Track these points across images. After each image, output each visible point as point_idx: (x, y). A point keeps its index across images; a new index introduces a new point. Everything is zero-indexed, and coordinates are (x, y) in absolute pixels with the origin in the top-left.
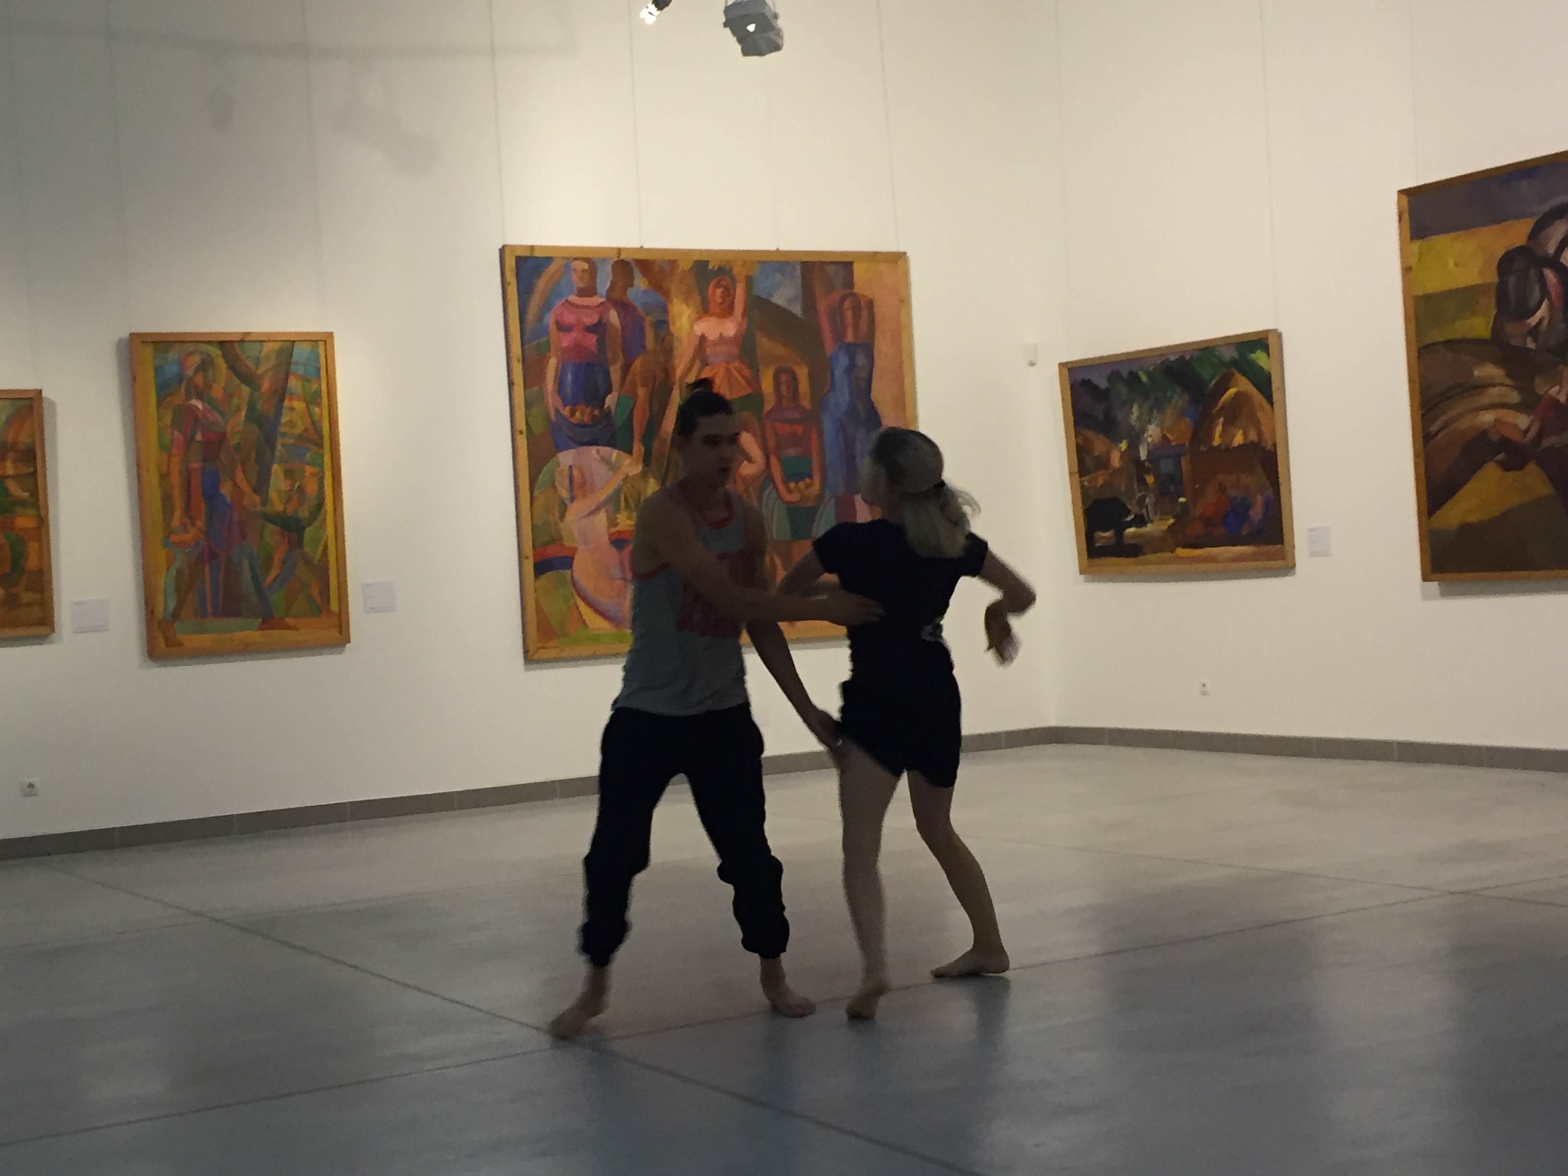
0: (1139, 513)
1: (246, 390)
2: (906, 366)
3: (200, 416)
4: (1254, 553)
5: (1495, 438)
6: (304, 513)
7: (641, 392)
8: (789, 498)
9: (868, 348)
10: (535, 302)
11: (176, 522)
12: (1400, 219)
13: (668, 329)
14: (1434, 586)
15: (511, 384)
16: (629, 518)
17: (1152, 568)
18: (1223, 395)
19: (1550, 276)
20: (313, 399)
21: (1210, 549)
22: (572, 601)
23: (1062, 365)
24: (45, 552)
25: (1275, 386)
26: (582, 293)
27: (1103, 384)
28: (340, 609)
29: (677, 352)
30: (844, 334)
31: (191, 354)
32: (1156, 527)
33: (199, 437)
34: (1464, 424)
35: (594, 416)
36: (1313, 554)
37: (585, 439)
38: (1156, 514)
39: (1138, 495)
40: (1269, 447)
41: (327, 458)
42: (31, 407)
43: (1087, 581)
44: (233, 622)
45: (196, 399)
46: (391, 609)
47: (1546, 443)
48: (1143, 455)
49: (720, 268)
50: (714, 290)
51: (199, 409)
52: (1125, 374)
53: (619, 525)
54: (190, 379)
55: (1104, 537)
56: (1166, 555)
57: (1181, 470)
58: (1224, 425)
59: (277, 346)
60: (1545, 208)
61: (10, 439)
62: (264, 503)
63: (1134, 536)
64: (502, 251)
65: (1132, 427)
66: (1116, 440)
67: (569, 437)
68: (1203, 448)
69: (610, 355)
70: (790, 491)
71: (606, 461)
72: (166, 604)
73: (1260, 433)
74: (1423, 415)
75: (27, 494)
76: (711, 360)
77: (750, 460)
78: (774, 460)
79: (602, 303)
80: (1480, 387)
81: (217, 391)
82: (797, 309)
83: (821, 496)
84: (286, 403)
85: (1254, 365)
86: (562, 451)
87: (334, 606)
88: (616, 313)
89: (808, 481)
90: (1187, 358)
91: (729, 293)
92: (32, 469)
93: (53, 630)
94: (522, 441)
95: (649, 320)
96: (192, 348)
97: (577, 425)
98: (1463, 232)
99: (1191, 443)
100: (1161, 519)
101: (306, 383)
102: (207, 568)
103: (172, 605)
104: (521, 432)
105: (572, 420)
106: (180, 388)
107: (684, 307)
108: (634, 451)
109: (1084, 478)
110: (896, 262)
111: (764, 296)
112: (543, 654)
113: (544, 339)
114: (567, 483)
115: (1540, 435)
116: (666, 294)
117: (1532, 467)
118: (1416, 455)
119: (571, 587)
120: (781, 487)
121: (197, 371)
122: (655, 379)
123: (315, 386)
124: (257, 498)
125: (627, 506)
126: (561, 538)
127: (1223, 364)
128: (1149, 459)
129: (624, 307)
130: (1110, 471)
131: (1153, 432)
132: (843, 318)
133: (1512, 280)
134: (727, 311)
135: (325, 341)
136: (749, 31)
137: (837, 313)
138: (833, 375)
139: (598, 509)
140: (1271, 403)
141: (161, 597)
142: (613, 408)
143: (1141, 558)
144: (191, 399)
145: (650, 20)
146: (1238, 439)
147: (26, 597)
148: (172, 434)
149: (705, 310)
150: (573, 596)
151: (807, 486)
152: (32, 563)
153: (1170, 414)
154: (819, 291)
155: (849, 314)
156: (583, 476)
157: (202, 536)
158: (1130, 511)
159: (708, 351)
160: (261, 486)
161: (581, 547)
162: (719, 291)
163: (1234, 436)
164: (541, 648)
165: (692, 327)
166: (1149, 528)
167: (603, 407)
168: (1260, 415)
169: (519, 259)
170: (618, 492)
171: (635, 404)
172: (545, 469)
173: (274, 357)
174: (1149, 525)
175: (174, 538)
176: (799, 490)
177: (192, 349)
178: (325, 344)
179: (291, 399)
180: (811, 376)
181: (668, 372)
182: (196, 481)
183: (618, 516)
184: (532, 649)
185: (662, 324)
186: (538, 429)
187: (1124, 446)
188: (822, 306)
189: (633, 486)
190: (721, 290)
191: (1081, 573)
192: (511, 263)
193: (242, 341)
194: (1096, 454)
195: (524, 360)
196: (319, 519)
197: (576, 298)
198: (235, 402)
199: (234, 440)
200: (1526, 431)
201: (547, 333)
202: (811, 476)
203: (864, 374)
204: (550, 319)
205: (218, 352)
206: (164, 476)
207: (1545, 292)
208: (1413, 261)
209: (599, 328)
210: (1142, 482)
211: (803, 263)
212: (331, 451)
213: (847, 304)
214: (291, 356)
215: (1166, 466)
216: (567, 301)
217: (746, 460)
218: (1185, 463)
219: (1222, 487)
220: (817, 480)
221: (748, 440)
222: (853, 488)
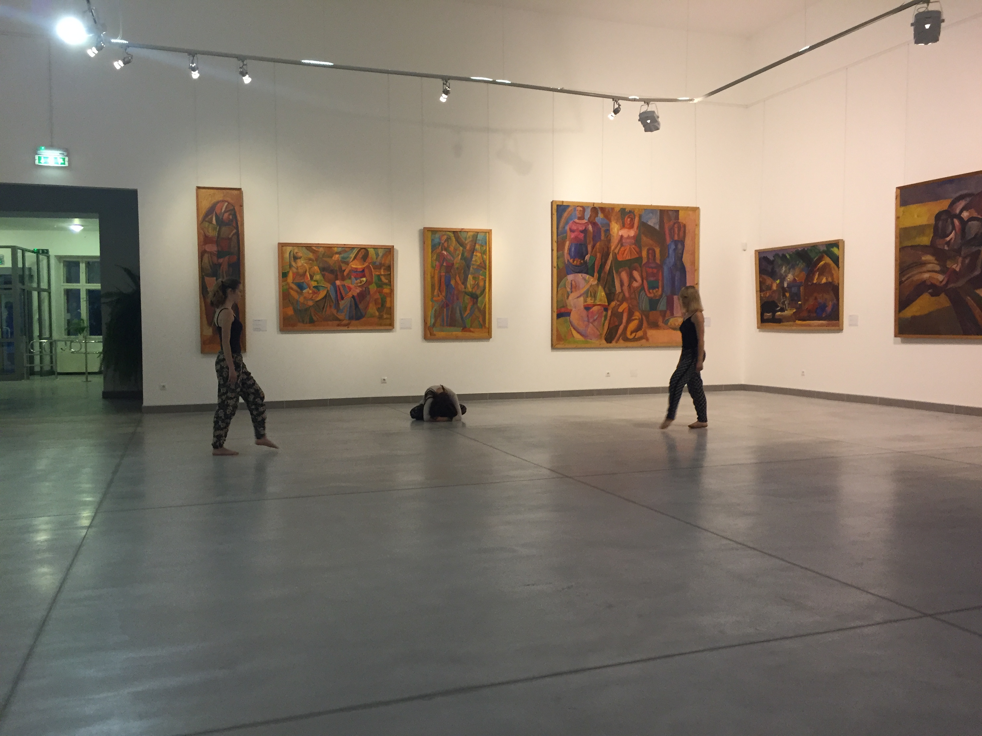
0: (782, 307)
1: (461, 248)
2: (696, 250)
3: (445, 257)
4: (828, 324)
5: (929, 283)
6: (478, 292)
7: (598, 255)
8: (649, 295)
9: (683, 243)
10: (563, 221)
11: (435, 293)
12: (896, 198)
13: (610, 233)
14: (899, 339)
15: (552, 250)
16: (591, 300)
17: (786, 328)
18: (819, 264)
19: (956, 222)
20: (484, 253)
21: (810, 322)
22: (569, 328)
23: (756, 251)
24: (392, 302)
25: (840, 260)
26: (580, 218)
27: (771, 258)
29: (612, 241)
30: (674, 237)
31: (443, 235)
32: (788, 312)
33: (445, 264)
34: (916, 278)
35: (581, 263)
36: (850, 325)
37: (578, 271)
38: (789, 307)
39: (782, 300)
40: (836, 284)
42: (390, 251)
43: (760, 331)
44: (452, 328)
45: (445, 251)
46: (506, 327)
47: (951, 286)
48: (785, 285)
49: (630, 211)
50: (627, 218)
51: (445, 254)
52: (781, 254)
53: (588, 302)
54: (443, 244)
55: (768, 316)
56: (792, 323)
57: (800, 291)
58: (819, 275)
59: (472, 234)
60: (958, 195)
61: (383, 262)
62: (465, 288)
63: (779, 315)
64: (552, 203)
65: (782, 275)
66: (775, 279)
67: (572, 270)
68: (810, 283)
69: (588, 241)
70: (650, 293)
71: (584, 279)
72: (431, 321)
73: (833, 279)
74: (900, 274)
75: (387, 281)
76: (624, 244)
77: (636, 281)
78: (645, 281)
79: (587, 222)
80: (924, 264)
81: (452, 249)
82: (657, 227)
83: (661, 296)
84: (475, 253)
85: (833, 253)
86: (569, 275)
87: (487, 325)
88: (591, 226)
89: (657, 289)
90: (806, 249)
91: (632, 220)
92: (389, 273)
93: (394, 328)
94: (555, 271)
95: (603, 229)
97: (574, 265)
98: (920, 204)
99: (805, 281)
100: (790, 310)
101: (482, 247)
102: (445, 310)
103: (433, 321)
104: (555, 267)
105: (573, 264)
106: (439, 247)
107: (616, 225)
108: (595, 276)
109: (761, 293)
110: (696, 211)
111: (645, 221)
112: (558, 346)
113: (565, 234)
114: (570, 287)
115: (947, 283)
116: (610, 220)
117: (943, 295)
118: (896, 289)
119: (569, 323)
120: (647, 291)
121: (445, 241)
122: (603, 251)
123: (485, 248)
124: (463, 287)
126: (567, 305)
127: (820, 252)
128: (787, 287)
129: (594, 224)
130: (772, 291)
131: (790, 277)
132: (674, 231)
133: (940, 223)
134: (631, 227)
135: (489, 233)
136: (648, 123)
137: (672, 229)
138: (669, 251)
139: (580, 296)
140: (838, 267)
141: (429, 319)
142: (588, 260)
143: (781, 323)
144: (442, 251)
145: (612, 118)
146: (824, 281)
147: (386, 316)
148: (436, 263)
149: (623, 226)
150: (570, 327)
151: (657, 292)
152: (388, 305)
153: (797, 271)
154: (665, 221)
155: (676, 230)
156: (576, 284)
157: (444, 298)
158: (779, 306)
159: (624, 241)
160: (465, 282)
161: (574, 309)
162: (629, 219)
163: (822, 279)
164: (557, 344)
165: (618, 232)
166: (786, 313)
167: (584, 259)
168: (834, 272)
169: (557, 206)
170: (588, 290)
171: (596, 259)
173: (471, 237)
174: (786, 311)
175: (435, 299)
176: (654, 293)
177: (444, 234)
178: (489, 234)
180: (660, 251)
181: (608, 248)
182: (443, 280)
183: (587, 299)
184: (554, 344)
185: (608, 231)
186: (561, 266)
187: (778, 281)
188: (667, 227)
190: (630, 219)
191: (758, 328)
192: (555, 207)
193: (460, 231)
194: (767, 284)
195: (557, 242)
196: (484, 294)
197: (577, 220)
198: (457, 252)
199: (456, 266)
200: (941, 282)
201: (566, 232)
202: (658, 288)
203: (680, 252)
204: (567, 228)
205: (453, 235)
206: (433, 278)
207: (954, 228)
208: (901, 215)
209: (585, 231)
210: (784, 295)
211: (660, 210)
212: (489, 271)
213: (676, 226)
214: (477, 237)
215: (794, 290)
216: (574, 221)
218: (802, 289)
219: (816, 299)
220: (660, 289)
221: (636, 274)
222: (673, 293)
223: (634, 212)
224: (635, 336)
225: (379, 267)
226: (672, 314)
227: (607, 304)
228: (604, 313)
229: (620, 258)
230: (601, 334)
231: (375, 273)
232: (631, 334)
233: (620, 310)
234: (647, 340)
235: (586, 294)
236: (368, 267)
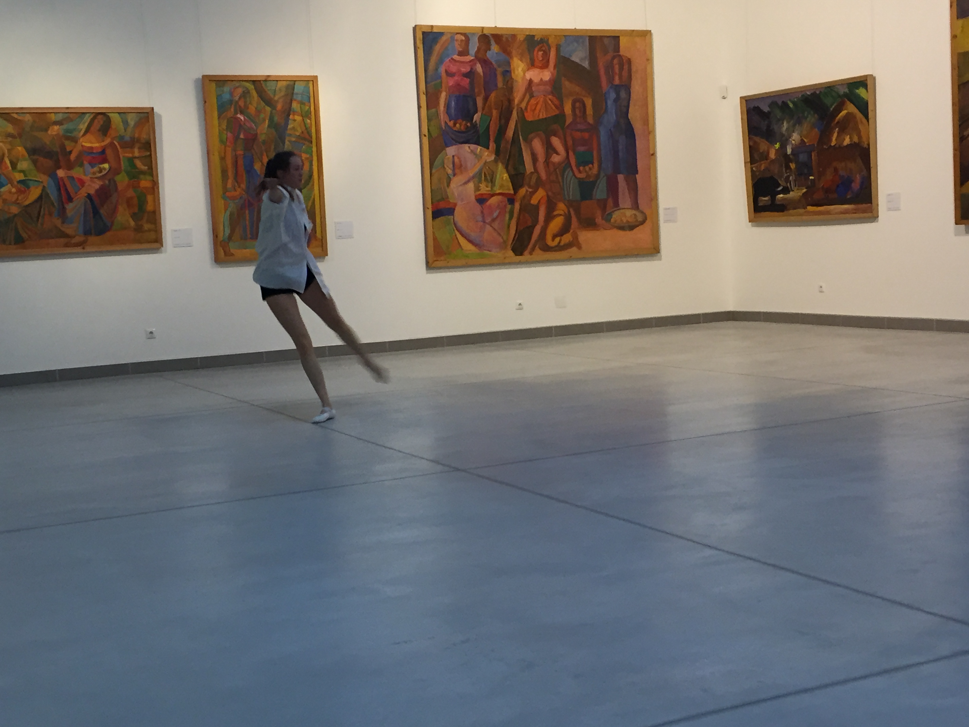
1: (268, 109)
3: (242, 123)
7: (495, 112)
8: (579, 176)
9: (627, 88)
10: (434, 59)
11: (229, 185)
12: (951, 6)
13: (511, 75)
14: (962, 227)
15: (419, 107)
16: (486, 186)
17: (794, 218)
18: (839, 114)
20: (306, 115)
21: (829, 207)
23: (742, 98)
24: (156, 201)
25: (870, 108)
26: (460, 54)
27: (766, 109)
28: (322, 237)
29: (515, 89)
30: (613, 79)
31: (237, 87)
32: (795, 194)
33: (242, 136)
35: (467, 126)
36: (889, 209)
37: (462, 140)
38: (795, 186)
39: (785, 175)
40: (865, 146)
41: (314, 149)
42: (148, 117)
43: (753, 226)
45: (240, 115)
46: (351, 237)
48: (789, 151)
49: (541, 39)
50: (538, 52)
51: (241, 120)
52: (780, 103)
53: (481, 190)
54: (237, 102)
56: (801, 211)
57: (811, 159)
58: (838, 133)
59: (285, 83)
61: (136, 135)
63: (783, 199)
64: (415, 29)
65: (783, 135)
66: (773, 143)
67: (453, 139)
68: (825, 147)
69: (476, 90)
70: (580, 172)
71: (474, 153)
72: (224, 232)
73: (860, 137)
74: (960, 126)
75: (146, 167)
76: (535, 94)
77: (557, 153)
78: (571, 153)
79: (473, 60)
81: (252, 109)
82: (586, 64)
83: (598, 176)
84: (291, 117)
85: (858, 97)
86: (448, 147)
87: (319, 235)
88: (480, 66)
89: (591, 166)
90: (818, 92)
91: (546, 55)
92: (149, 153)
93: (162, 245)
94: (426, 141)
95: (499, 71)
96: (237, 84)
97: (457, 132)
99: (818, 144)
100: (798, 189)
101: (302, 106)
102: (247, 212)
103: (228, 232)
104: (425, 136)
105: (455, 129)
106: (231, 107)
107: (520, 62)
108: (490, 148)
109: (753, 166)
110: (646, 36)
111: (567, 56)
112: (438, 264)
113: (439, 81)
114: (451, 166)
116: (510, 55)
118: (955, 149)
119: (453, 226)
120: (575, 169)
121: (240, 98)
122: (502, 105)
123: (307, 107)
125: (486, 179)
126: (448, 197)
127: (839, 96)
128: (792, 153)
129: (485, 62)
130: (768, 161)
131: (795, 137)
132: (613, 71)
134: (545, 66)
135: (313, 81)
137: (609, 67)
138: (606, 103)
139: (468, 181)
140: (868, 121)
141: (221, 228)
142: (478, 122)
143: (785, 212)
144: (237, 114)
146: (847, 141)
147: (147, 226)
148: (227, 134)
149: (532, 65)
150: (454, 231)
151: (590, 169)
152: (150, 207)
153: (806, 126)
154: (599, 54)
155: (617, 68)
156: (460, 161)
157: (244, 193)
158: (780, 184)
159: (534, 89)
161: (459, 203)
162: (541, 53)
163: (844, 139)
164: (436, 261)
165: (524, 75)
166: (792, 195)
167: (473, 121)
168: (861, 127)
169: (424, 33)
170: (480, 171)
171: (491, 120)
172: (439, 156)
174: (791, 193)
175: (228, 194)
176: (586, 172)
178: (313, 83)
179: (294, 115)
180: (593, 103)
181: (510, 101)
182: (241, 162)
183: (480, 185)
184: (430, 261)
185: (507, 73)
186: (435, 134)
187: (777, 146)
188: (601, 63)
189: (489, 167)
190: (542, 52)
191: (750, 222)
192: (420, 36)
193: (266, 81)
194: (761, 151)
195: (427, 94)
196: (310, 184)
197: (457, 57)
198: (262, 116)
199: (262, 138)
201: (441, 77)
202: (592, 163)
203: (625, 103)
204: (442, 70)
205: (253, 87)
206: (223, 159)
208: (958, 32)
209: (471, 74)
210: (788, 167)
211: (590, 37)
212: (317, 145)
213: (616, 61)
214: (294, 90)
215: (802, 157)
216: (452, 59)
217: (555, 153)
218: (814, 155)
219: (836, 170)
220: (596, 165)
221: (556, 142)
222: (617, 170)
223: (548, 40)
224: (559, 243)
225: (129, 144)
226: (616, 204)
227: (512, 192)
228: (509, 207)
229: (530, 117)
230: (505, 242)
231: (125, 154)
232: (553, 239)
233: (534, 201)
234: (579, 247)
235: (478, 177)
236: (112, 144)
